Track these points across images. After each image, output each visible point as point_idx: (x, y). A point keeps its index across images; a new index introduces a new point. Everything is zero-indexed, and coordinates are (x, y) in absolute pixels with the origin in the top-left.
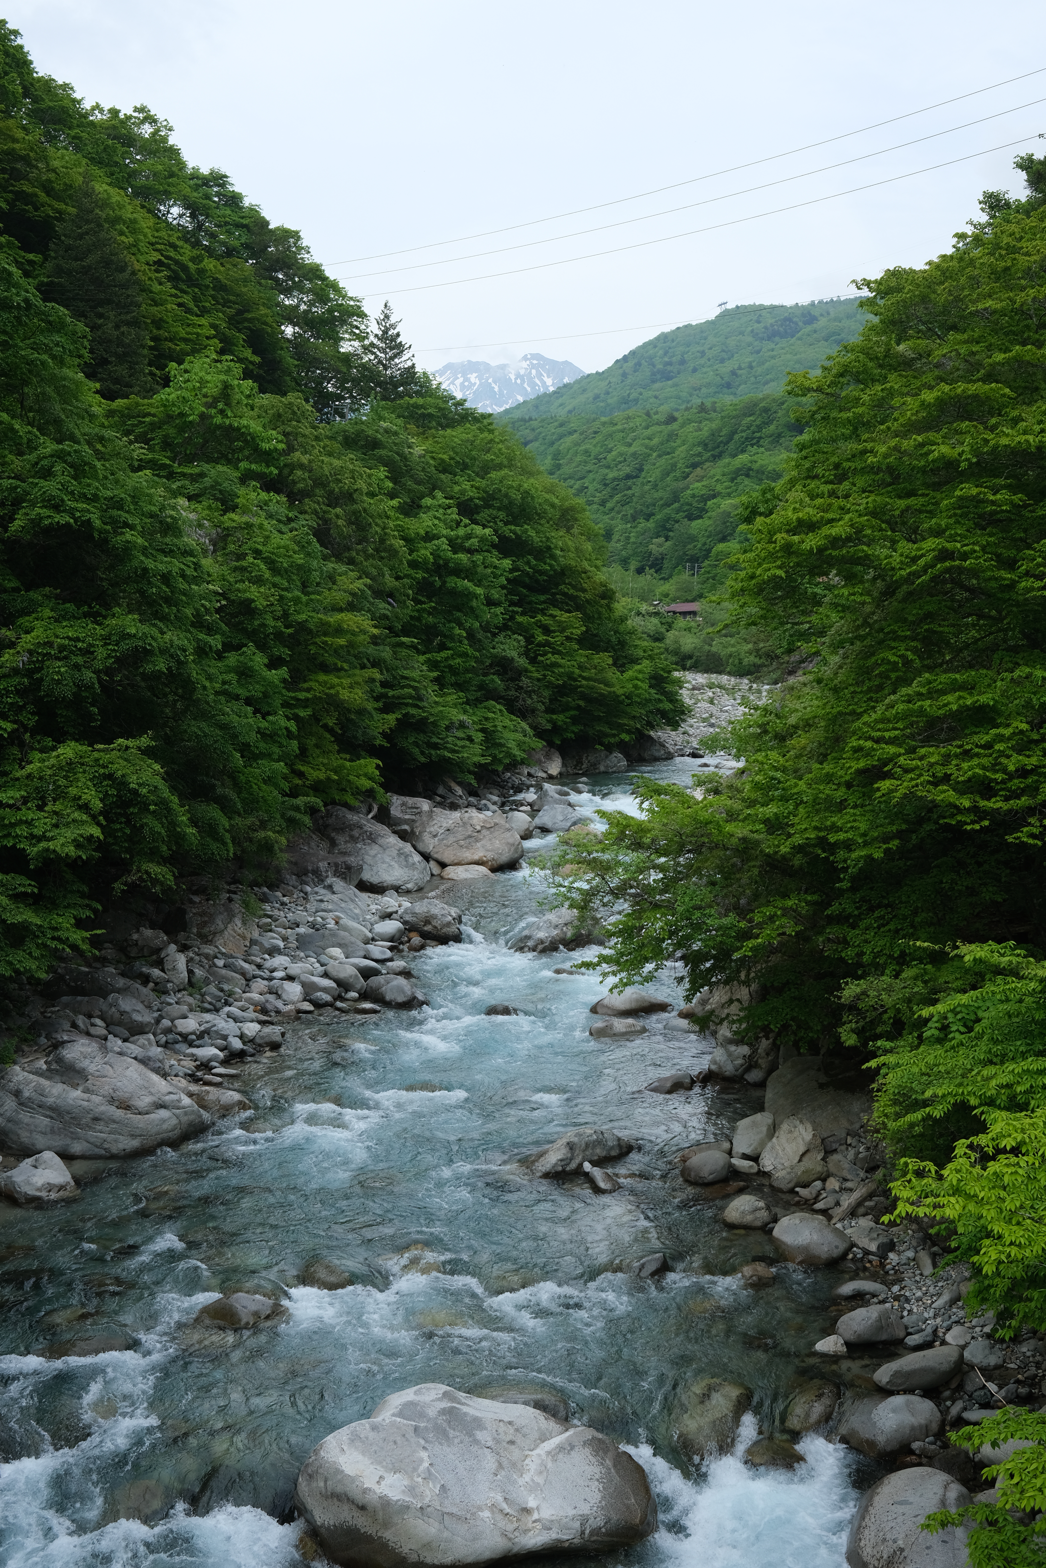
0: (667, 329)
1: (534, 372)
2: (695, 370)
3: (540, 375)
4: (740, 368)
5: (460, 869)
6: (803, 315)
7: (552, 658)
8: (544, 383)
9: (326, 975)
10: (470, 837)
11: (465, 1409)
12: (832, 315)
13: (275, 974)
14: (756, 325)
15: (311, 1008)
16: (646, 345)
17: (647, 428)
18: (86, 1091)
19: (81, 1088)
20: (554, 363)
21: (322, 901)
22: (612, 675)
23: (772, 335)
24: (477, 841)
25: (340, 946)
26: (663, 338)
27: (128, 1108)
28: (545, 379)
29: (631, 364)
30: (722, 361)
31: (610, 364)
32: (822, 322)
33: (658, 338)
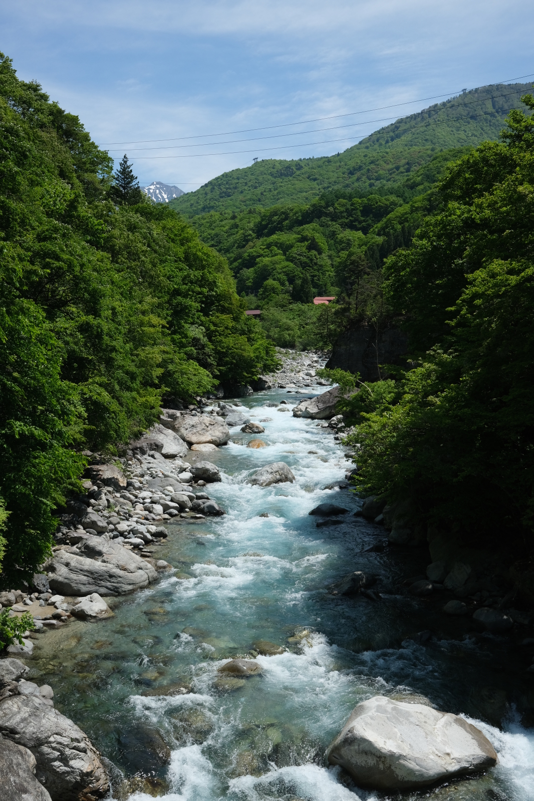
0: (227, 171)
1: (158, 191)
2: (242, 192)
3: (160, 193)
4: (265, 191)
5: (201, 446)
6: (296, 166)
7: (220, 338)
8: (163, 197)
9: (172, 501)
10: (204, 429)
11: (400, 708)
12: (311, 166)
13: (146, 500)
14: (272, 170)
15: (169, 517)
16: (217, 179)
17: (221, 221)
18: (104, 561)
19: (100, 560)
20: (167, 186)
21: (149, 463)
22: (248, 347)
23: (281, 175)
24: (207, 431)
25: (171, 485)
26: (225, 175)
27: (125, 570)
28: (164, 195)
29: (209, 188)
30: (256, 188)
31: (198, 187)
32: (306, 169)
33: (223, 175)
